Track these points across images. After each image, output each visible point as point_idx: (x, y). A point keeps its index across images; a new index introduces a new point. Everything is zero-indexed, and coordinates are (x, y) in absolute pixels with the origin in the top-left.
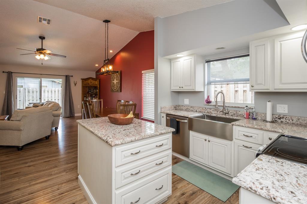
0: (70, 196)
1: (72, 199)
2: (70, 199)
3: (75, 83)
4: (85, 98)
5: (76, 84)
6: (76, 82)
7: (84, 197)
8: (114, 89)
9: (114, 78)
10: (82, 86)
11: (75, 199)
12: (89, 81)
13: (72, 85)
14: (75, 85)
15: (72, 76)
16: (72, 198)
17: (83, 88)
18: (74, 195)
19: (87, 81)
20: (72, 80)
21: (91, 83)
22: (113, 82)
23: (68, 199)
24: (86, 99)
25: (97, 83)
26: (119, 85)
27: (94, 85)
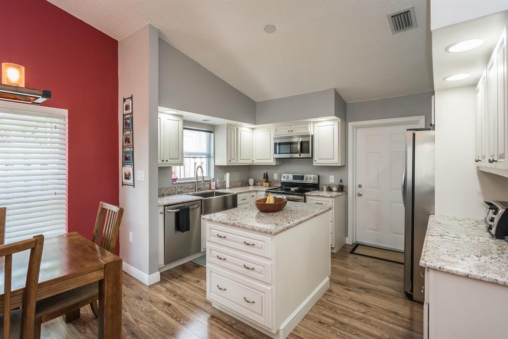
0: (313, 334)
1: (315, 328)
2: (316, 331)
7: (304, 319)
11: (313, 325)
16: (313, 329)
18: (307, 331)
23: (319, 332)
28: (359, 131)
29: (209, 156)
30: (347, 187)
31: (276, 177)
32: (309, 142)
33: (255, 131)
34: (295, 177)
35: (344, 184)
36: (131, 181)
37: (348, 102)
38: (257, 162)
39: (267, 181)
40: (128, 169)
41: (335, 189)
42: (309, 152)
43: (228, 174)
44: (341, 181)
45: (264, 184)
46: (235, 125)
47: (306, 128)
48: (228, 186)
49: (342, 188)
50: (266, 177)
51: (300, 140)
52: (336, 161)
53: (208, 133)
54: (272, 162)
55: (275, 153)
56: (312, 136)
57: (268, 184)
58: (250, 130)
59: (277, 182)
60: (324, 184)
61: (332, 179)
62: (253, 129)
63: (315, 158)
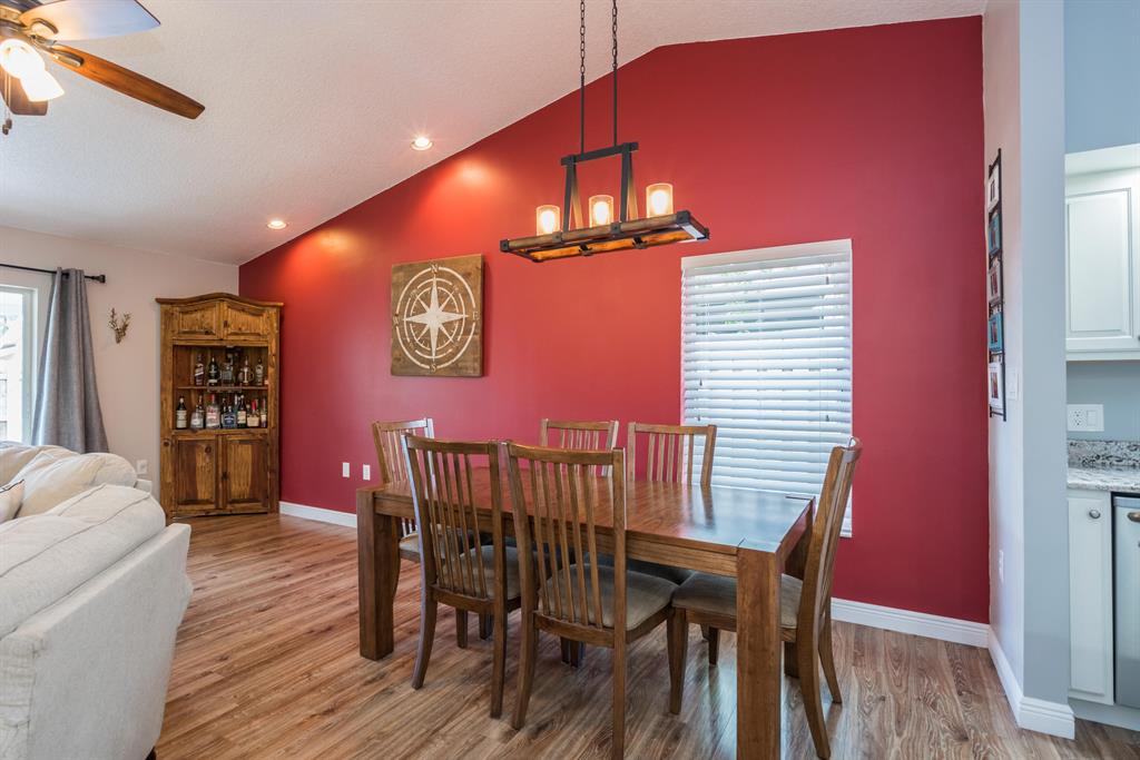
3: (119, 325)
4: (182, 414)
5: (125, 326)
6: (127, 317)
8: (423, 361)
9: (427, 298)
10: (164, 345)
12: (212, 317)
13: (101, 332)
14: (121, 333)
15: (102, 279)
17: (170, 354)
19: (198, 315)
20: (100, 304)
21: (226, 324)
22: (417, 319)
24: (189, 418)
25: (259, 327)
26: (470, 337)
27: (242, 338)
36: (999, 402)
40: (995, 366)
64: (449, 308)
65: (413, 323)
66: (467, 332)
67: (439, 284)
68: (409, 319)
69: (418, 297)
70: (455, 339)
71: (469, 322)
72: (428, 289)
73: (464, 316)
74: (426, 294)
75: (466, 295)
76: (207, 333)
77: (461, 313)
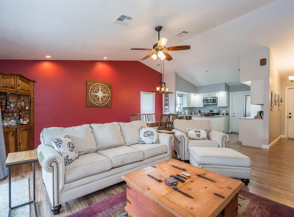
8: (97, 104)
21: (19, 86)
26: (109, 99)
27: (23, 91)
28: (234, 95)
29: (181, 105)
30: (229, 114)
31: (203, 111)
32: (216, 99)
33: (195, 96)
34: (210, 111)
35: (228, 112)
36: (168, 110)
37: (230, 86)
38: (196, 106)
39: (200, 113)
40: (167, 107)
41: (225, 114)
42: (216, 103)
43: (187, 110)
44: (227, 112)
45: (199, 114)
46: (189, 94)
47: (215, 95)
48: (187, 114)
49: (227, 114)
50: (200, 111)
51: (213, 99)
52: (225, 105)
53: (180, 97)
54: (202, 106)
55: (203, 103)
56: (217, 97)
57: (200, 114)
58: (194, 96)
59: (203, 113)
60: (221, 113)
61: (224, 111)
62: (194, 95)
63: (218, 104)
64: (104, 93)
65: (94, 95)
66: (108, 98)
67: (101, 87)
68: (93, 94)
69: (96, 89)
70: (106, 99)
71: (109, 96)
72: (99, 88)
73: (108, 95)
74: (98, 89)
75: (108, 91)
76: (12, 88)
77: (107, 94)
